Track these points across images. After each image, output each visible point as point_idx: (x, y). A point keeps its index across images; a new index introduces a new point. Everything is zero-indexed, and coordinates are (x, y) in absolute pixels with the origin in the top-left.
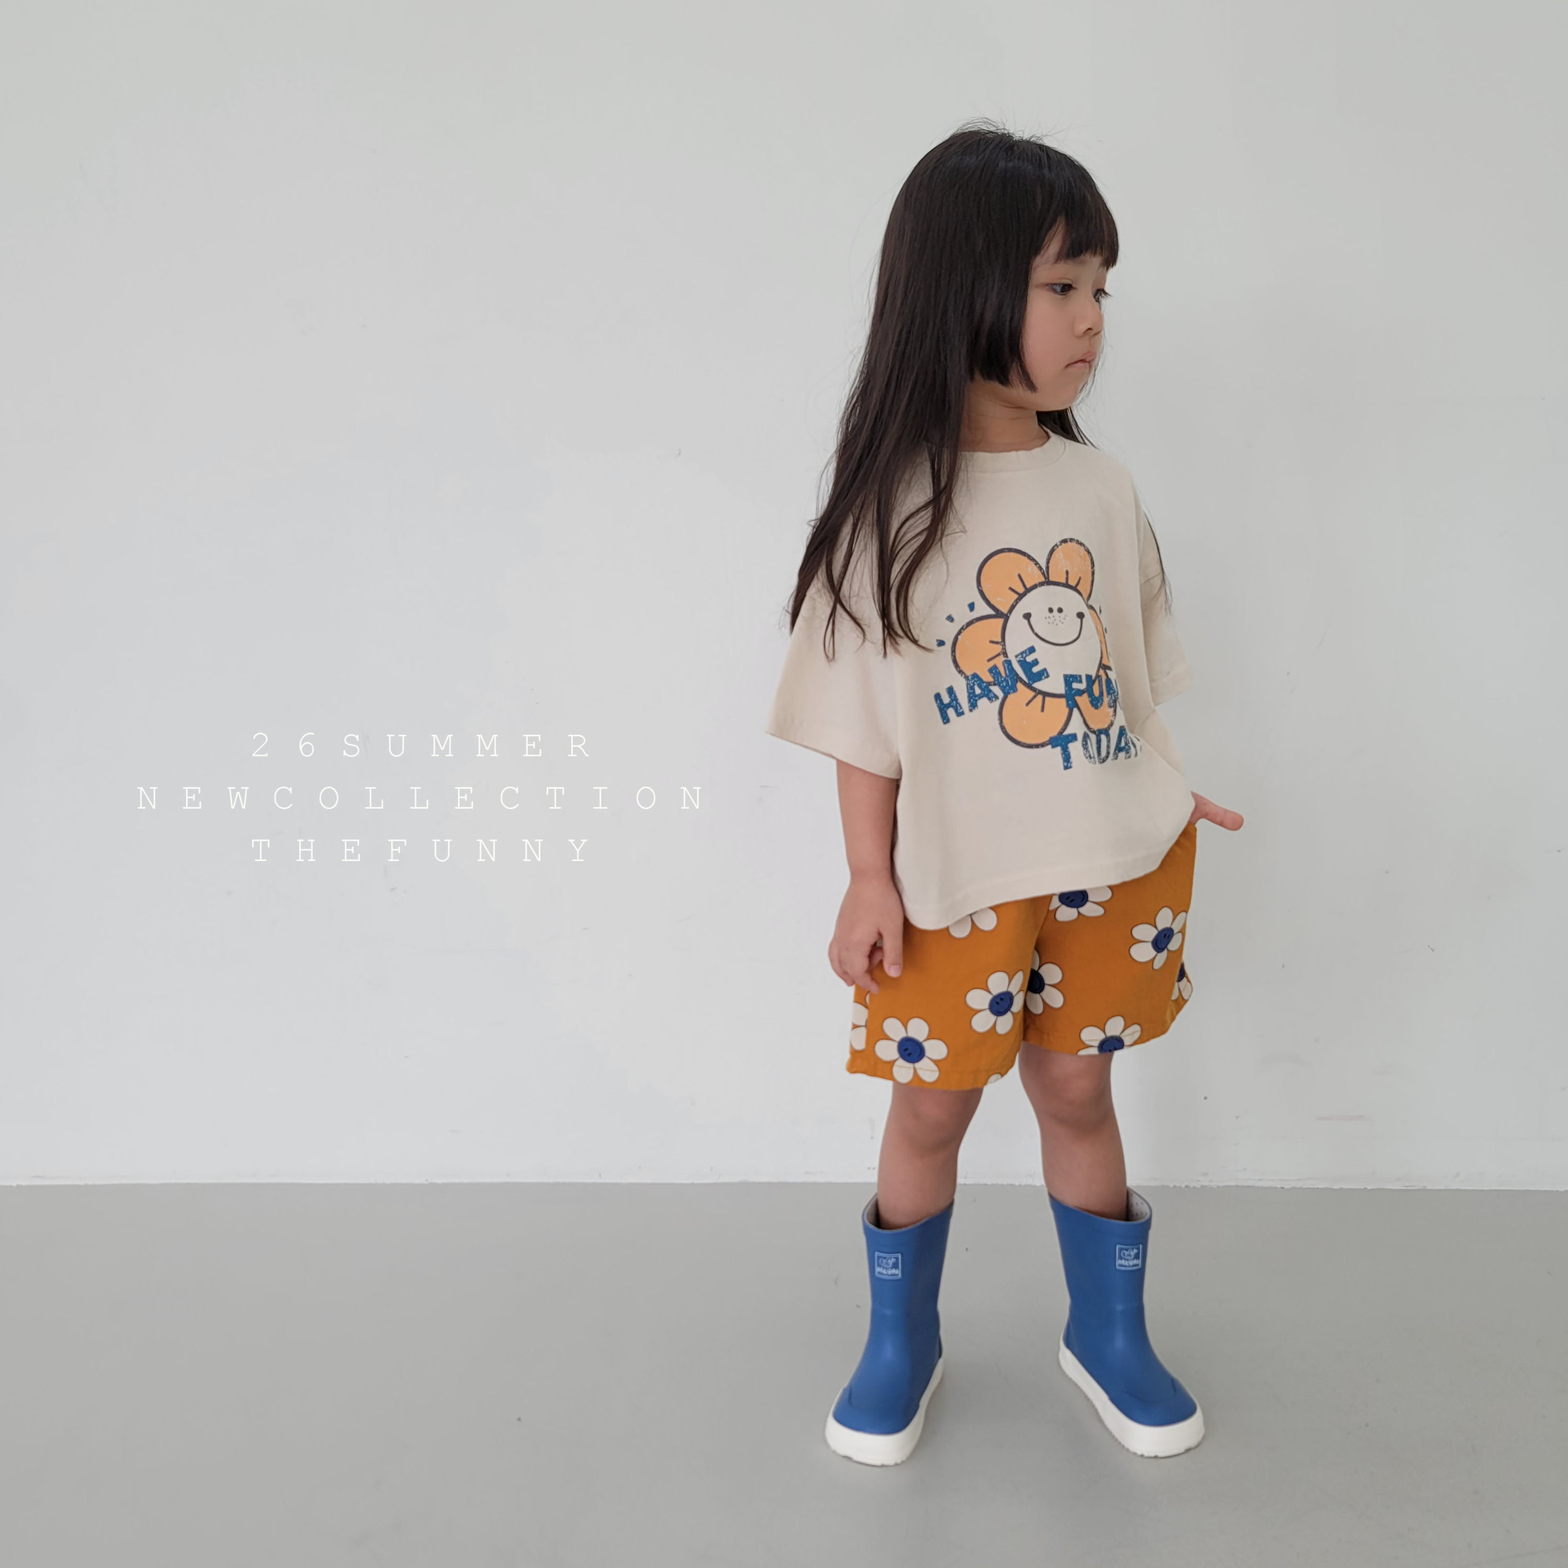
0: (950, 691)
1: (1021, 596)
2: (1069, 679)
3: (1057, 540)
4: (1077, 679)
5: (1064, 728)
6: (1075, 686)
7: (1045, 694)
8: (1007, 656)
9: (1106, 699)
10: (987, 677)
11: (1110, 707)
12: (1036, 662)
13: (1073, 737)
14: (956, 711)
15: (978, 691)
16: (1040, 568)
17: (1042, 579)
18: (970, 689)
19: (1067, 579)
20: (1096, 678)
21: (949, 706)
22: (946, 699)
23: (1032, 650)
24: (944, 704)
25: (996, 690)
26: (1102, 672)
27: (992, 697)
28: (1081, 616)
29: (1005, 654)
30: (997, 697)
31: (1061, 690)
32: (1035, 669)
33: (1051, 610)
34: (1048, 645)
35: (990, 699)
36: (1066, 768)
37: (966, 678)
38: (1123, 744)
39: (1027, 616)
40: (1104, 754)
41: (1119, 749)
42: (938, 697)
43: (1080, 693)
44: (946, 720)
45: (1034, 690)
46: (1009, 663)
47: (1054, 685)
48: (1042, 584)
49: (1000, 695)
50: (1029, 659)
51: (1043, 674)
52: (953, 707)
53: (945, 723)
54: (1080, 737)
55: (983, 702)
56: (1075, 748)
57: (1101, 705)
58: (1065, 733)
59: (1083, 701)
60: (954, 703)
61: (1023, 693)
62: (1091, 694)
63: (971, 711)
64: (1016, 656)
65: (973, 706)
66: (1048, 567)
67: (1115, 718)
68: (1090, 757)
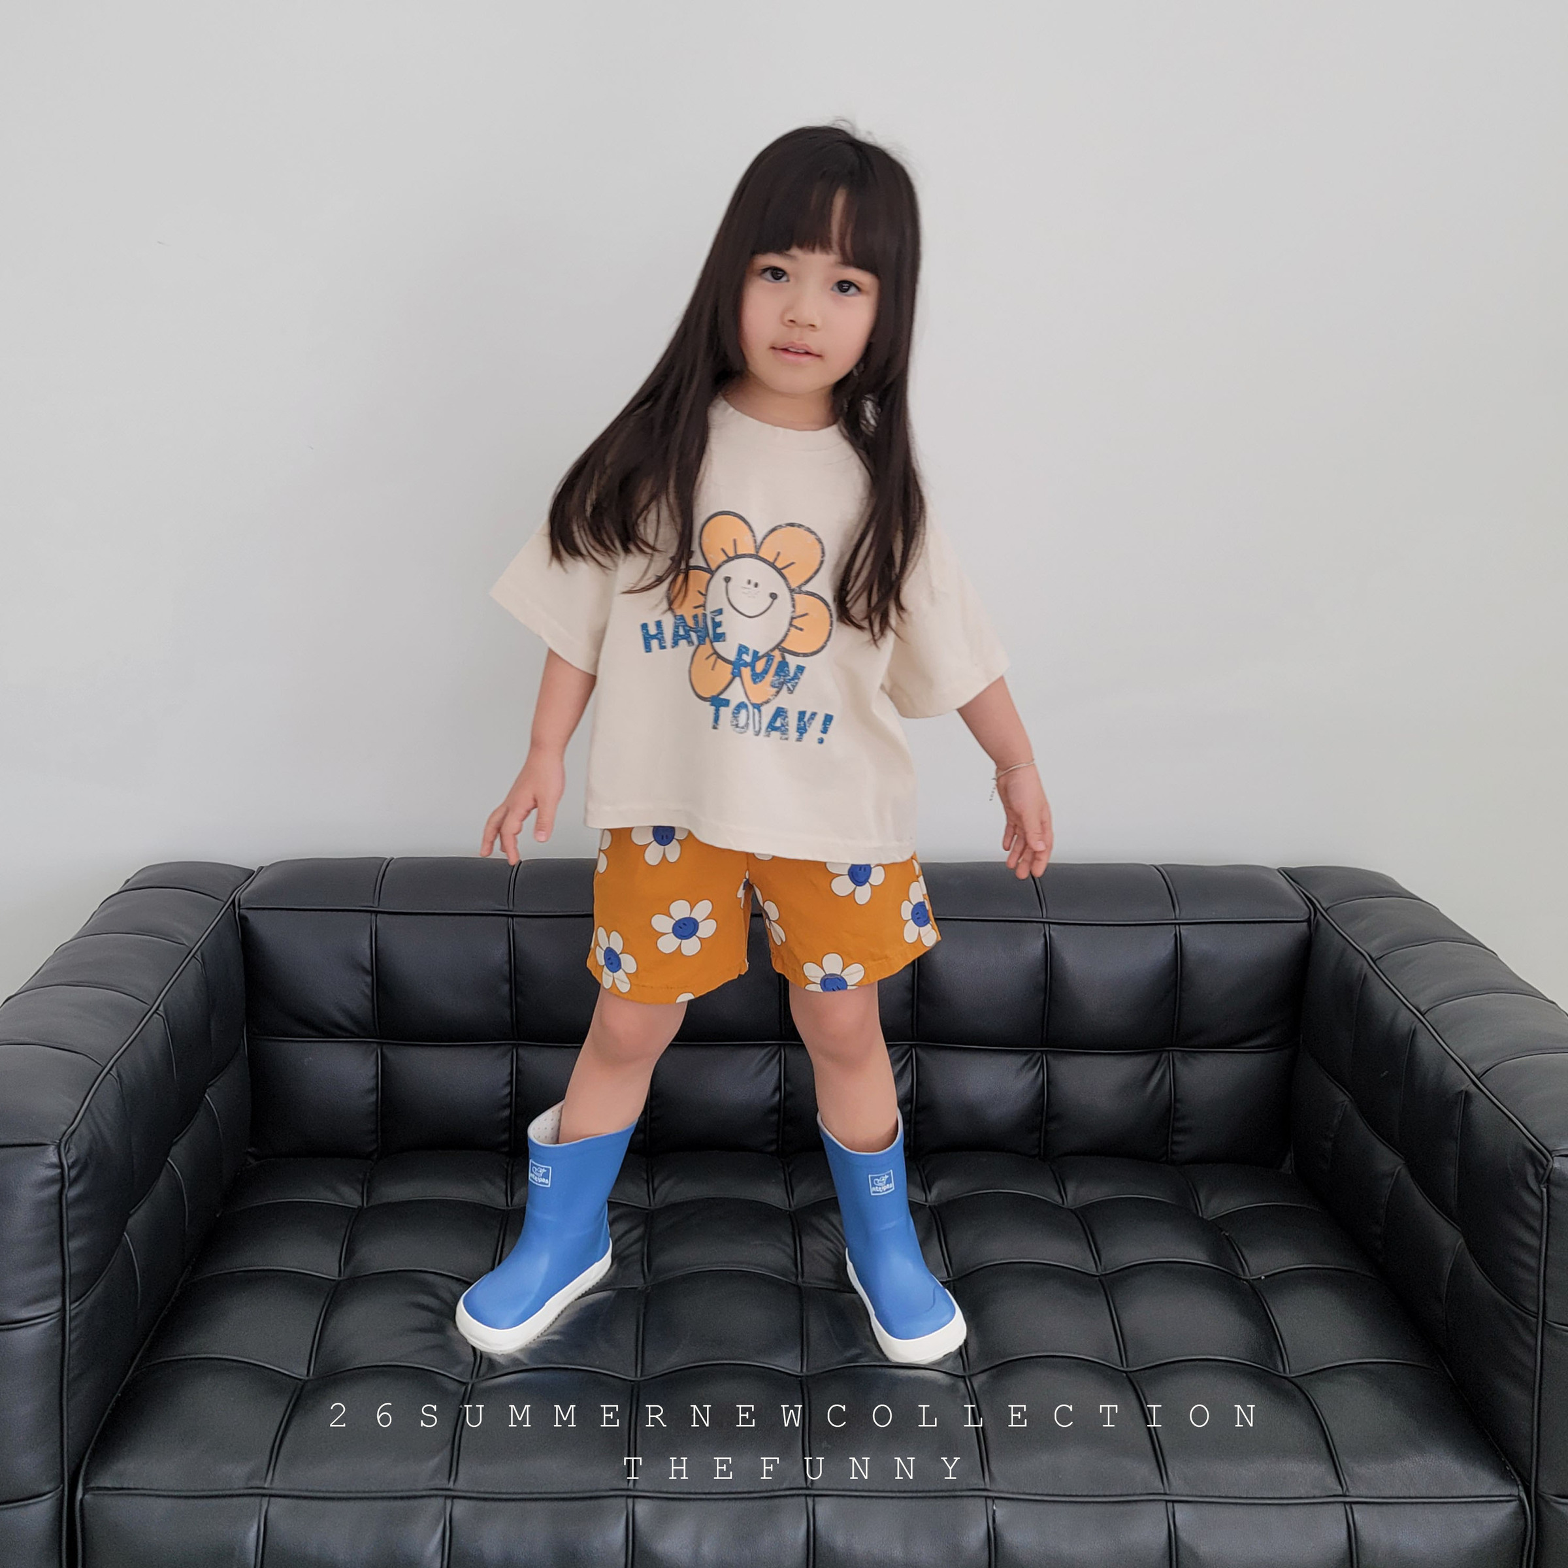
0: (659, 624)
1: (730, 559)
2: (742, 650)
3: (783, 522)
4: (747, 651)
5: (721, 693)
6: (743, 656)
7: (720, 657)
8: (705, 610)
9: (771, 679)
10: (691, 623)
12: (722, 624)
13: (726, 703)
14: (660, 644)
15: (681, 633)
16: (755, 541)
17: (753, 552)
18: (676, 627)
19: (776, 560)
20: (765, 656)
21: (653, 637)
22: (653, 630)
23: (720, 612)
24: (648, 634)
25: (693, 637)
26: (777, 652)
28: (774, 596)
29: (703, 606)
30: (692, 644)
31: (732, 656)
32: (720, 630)
33: (749, 582)
34: (734, 612)
35: (689, 643)
36: (715, 728)
37: (675, 616)
38: (778, 724)
39: (727, 580)
40: (757, 729)
41: (771, 727)
42: (644, 627)
43: (746, 665)
44: (648, 648)
45: (713, 648)
46: (705, 615)
47: (728, 650)
48: (751, 556)
49: (695, 642)
50: (719, 619)
51: (720, 637)
52: (657, 639)
53: (647, 652)
54: (733, 705)
55: (682, 644)
56: (726, 713)
57: (764, 682)
58: (722, 697)
59: (746, 672)
60: (660, 636)
61: (706, 649)
62: (754, 668)
63: (673, 647)
64: (711, 612)
65: (675, 644)
66: (762, 543)
67: (774, 698)
68: (737, 726)
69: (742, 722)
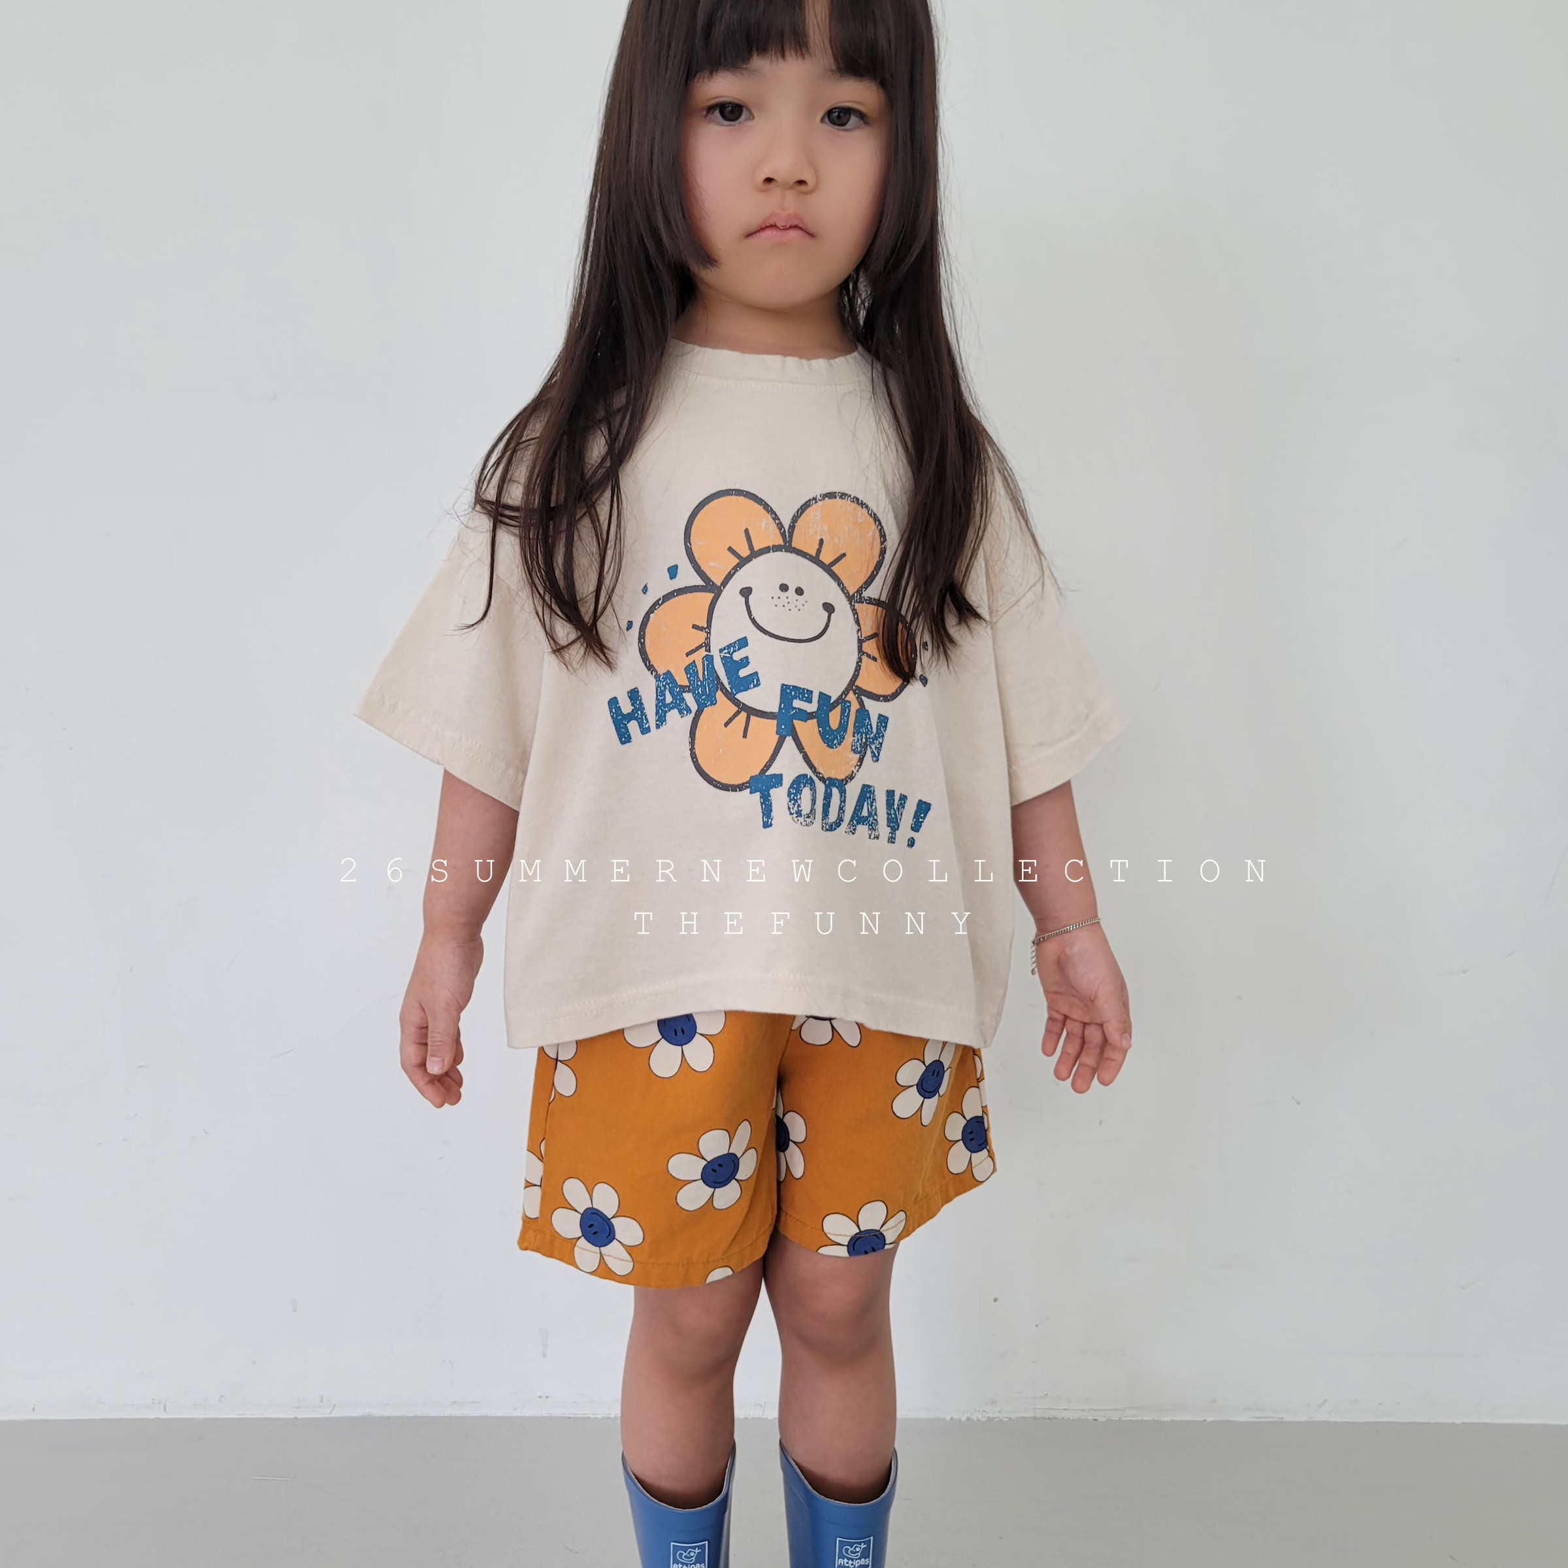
0: (634, 695)
1: (743, 562)
2: (789, 693)
3: (818, 492)
4: (806, 695)
5: (768, 766)
6: (797, 703)
7: (752, 712)
8: (709, 651)
9: (849, 738)
10: (682, 679)
11: (854, 751)
12: (745, 662)
13: (778, 780)
14: (641, 726)
15: (669, 699)
16: (780, 526)
17: (780, 542)
18: (660, 693)
19: (819, 551)
20: (837, 702)
21: (630, 717)
22: (626, 707)
23: (743, 643)
24: (622, 714)
25: (689, 698)
26: (851, 697)
27: (684, 710)
28: (829, 608)
29: (707, 645)
30: (689, 711)
31: (773, 705)
32: (743, 673)
33: (784, 588)
34: (767, 637)
35: (681, 712)
36: (767, 825)
37: (657, 677)
38: (865, 813)
39: (746, 592)
40: (833, 816)
41: (857, 819)
42: (613, 703)
43: (806, 716)
44: (624, 738)
45: (736, 702)
46: (709, 659)
47: (765, 697)
48: (777, 548)
49: (694, 707)
50: (737, 656)
51: (753, 681)
52: (636, 719)
53: (623, 743)
54: (787, 782)
55: (673, 715)
56: (779, 796)
57: (839, 744)
58: (768, 773)
59: (808, 730)
60: (638, 713)
61: (724, 708)
62: (823, 723)
63: (658, 727)
64: (721, 651)
65: (661, 720)
66: (792, 527)
67: (858, 770)
68: (799, 813)
69: (806, 807)
